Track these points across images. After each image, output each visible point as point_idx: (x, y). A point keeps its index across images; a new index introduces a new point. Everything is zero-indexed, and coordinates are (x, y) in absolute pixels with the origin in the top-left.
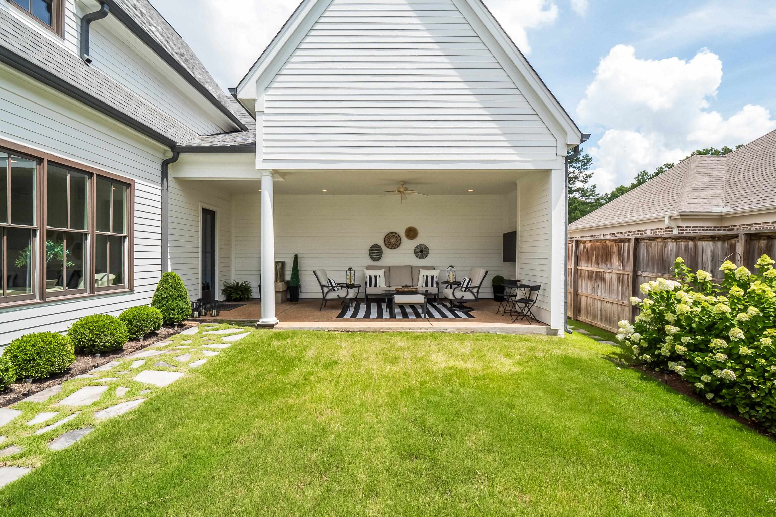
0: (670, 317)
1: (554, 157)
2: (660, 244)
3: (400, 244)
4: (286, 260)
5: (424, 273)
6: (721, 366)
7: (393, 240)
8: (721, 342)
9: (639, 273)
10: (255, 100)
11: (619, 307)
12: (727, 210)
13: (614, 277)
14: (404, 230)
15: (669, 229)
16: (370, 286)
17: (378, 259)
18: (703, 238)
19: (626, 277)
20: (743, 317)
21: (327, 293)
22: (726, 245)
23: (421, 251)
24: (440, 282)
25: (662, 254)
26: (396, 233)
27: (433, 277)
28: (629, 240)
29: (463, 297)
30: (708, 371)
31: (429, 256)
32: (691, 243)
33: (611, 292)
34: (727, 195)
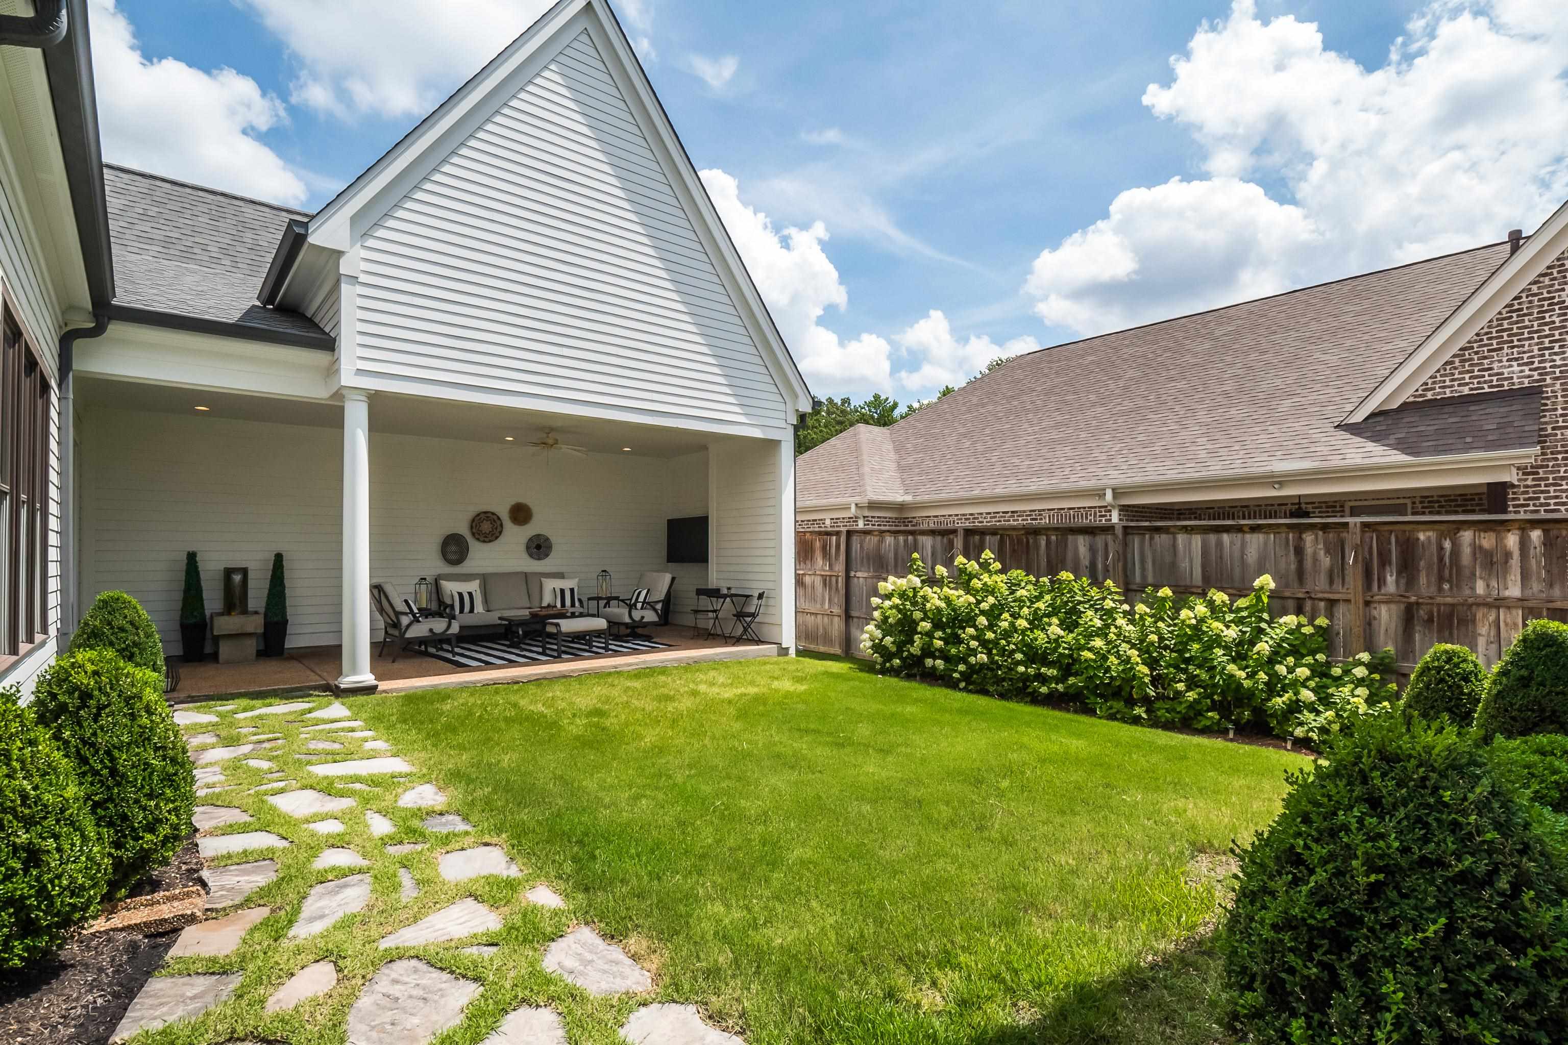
0: (918, 615)
1: (783, 425)
2: (876, 539)
3: (500, 533)
4: (252, 566)
5: (550, 585)
6: (974, 652)
7: (486, 527)
8: (971, 631)
9: (852, 574)
10: (340, 253)
11: (826, 618)
12: (908, 498)
13: (818, 581)
14: (508, 507)
15: (855, 519)
16: (462, 611)
17: (459, 561)
18: (924, 533)
19: (834, 579)
20: (984, 606)
21: (408, 626)
22: (945, 540)
23: (538, 547)
24: (584, 599)
25: (879, 550)
26: (493, 514)
27: (572, 590)
28: (838, 533)
29: (643, 617)
30: (964, 660)
31: (552, 555)
32: (910, 538)
33: (814, 600)
34: (903, 481)
